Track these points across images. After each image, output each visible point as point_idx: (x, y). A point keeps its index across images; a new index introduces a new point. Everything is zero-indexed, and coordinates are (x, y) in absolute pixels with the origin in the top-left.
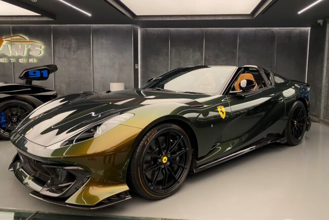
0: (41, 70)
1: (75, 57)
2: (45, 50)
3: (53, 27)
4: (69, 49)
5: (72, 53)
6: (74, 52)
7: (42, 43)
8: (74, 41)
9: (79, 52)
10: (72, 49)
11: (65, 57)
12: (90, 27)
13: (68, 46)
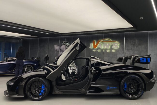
0: (146, 58)
1: (137, 49)
2: (120, 45)
3: (125, 33)
4: (134, 45)
5: (136, 47)
6: (137, 46)
7: (118, 42)
8: (137, 41)
9: (140, 46)
10: (136, 45)
11: (132, 49)
12: (148, 33)
13: (133, 43)
